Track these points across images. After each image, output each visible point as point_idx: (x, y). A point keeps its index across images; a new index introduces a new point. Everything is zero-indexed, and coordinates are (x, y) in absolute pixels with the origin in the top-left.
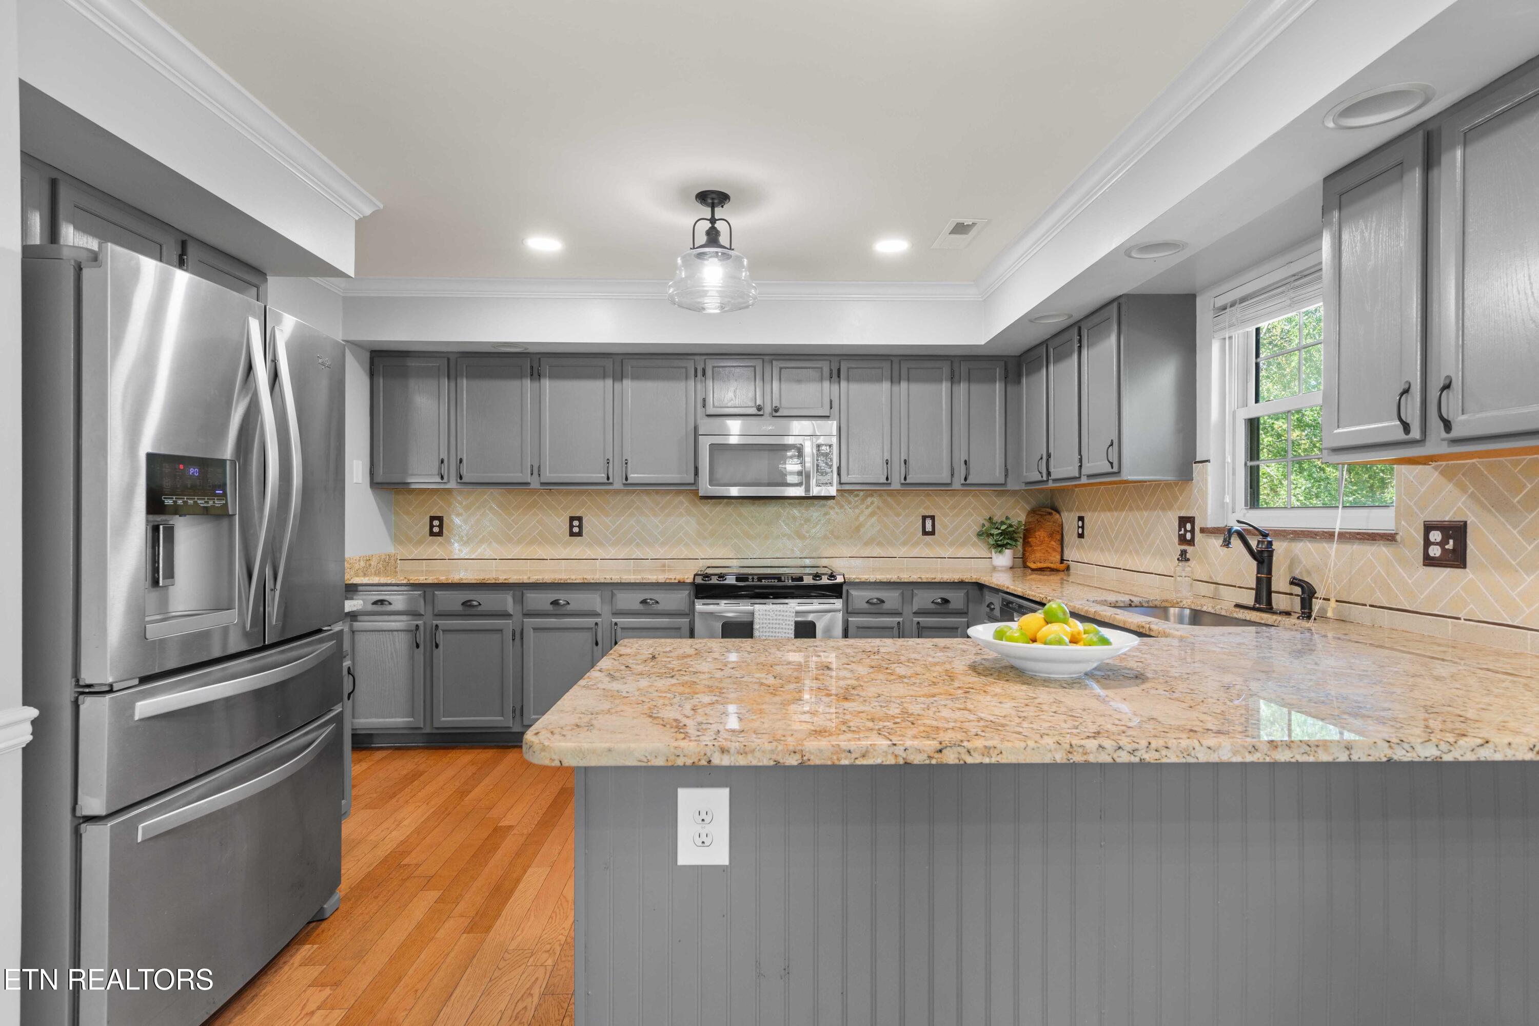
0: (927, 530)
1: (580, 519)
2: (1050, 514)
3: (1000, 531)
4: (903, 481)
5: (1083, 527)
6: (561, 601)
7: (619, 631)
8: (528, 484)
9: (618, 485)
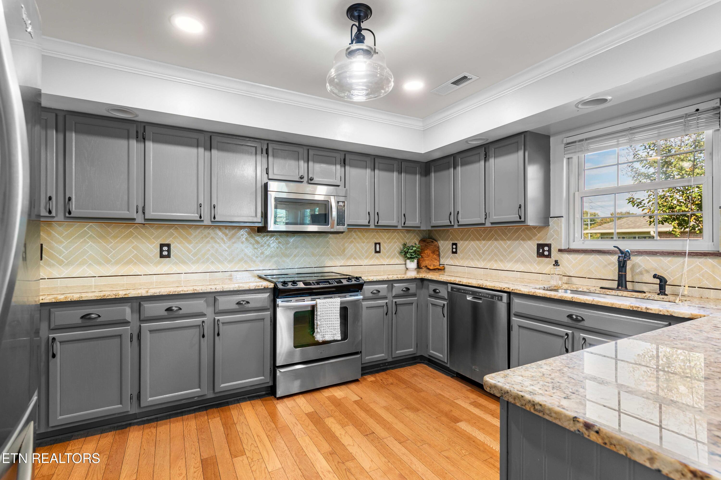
0: (377, 250)
1: (168, 246)
2: (432, 242)
3: (412, 251)
4: (376, 224)
5: (456, 248)
6: (174, 308)
7: (221, 325)
8: (134, 219)
9: (207, 222)
